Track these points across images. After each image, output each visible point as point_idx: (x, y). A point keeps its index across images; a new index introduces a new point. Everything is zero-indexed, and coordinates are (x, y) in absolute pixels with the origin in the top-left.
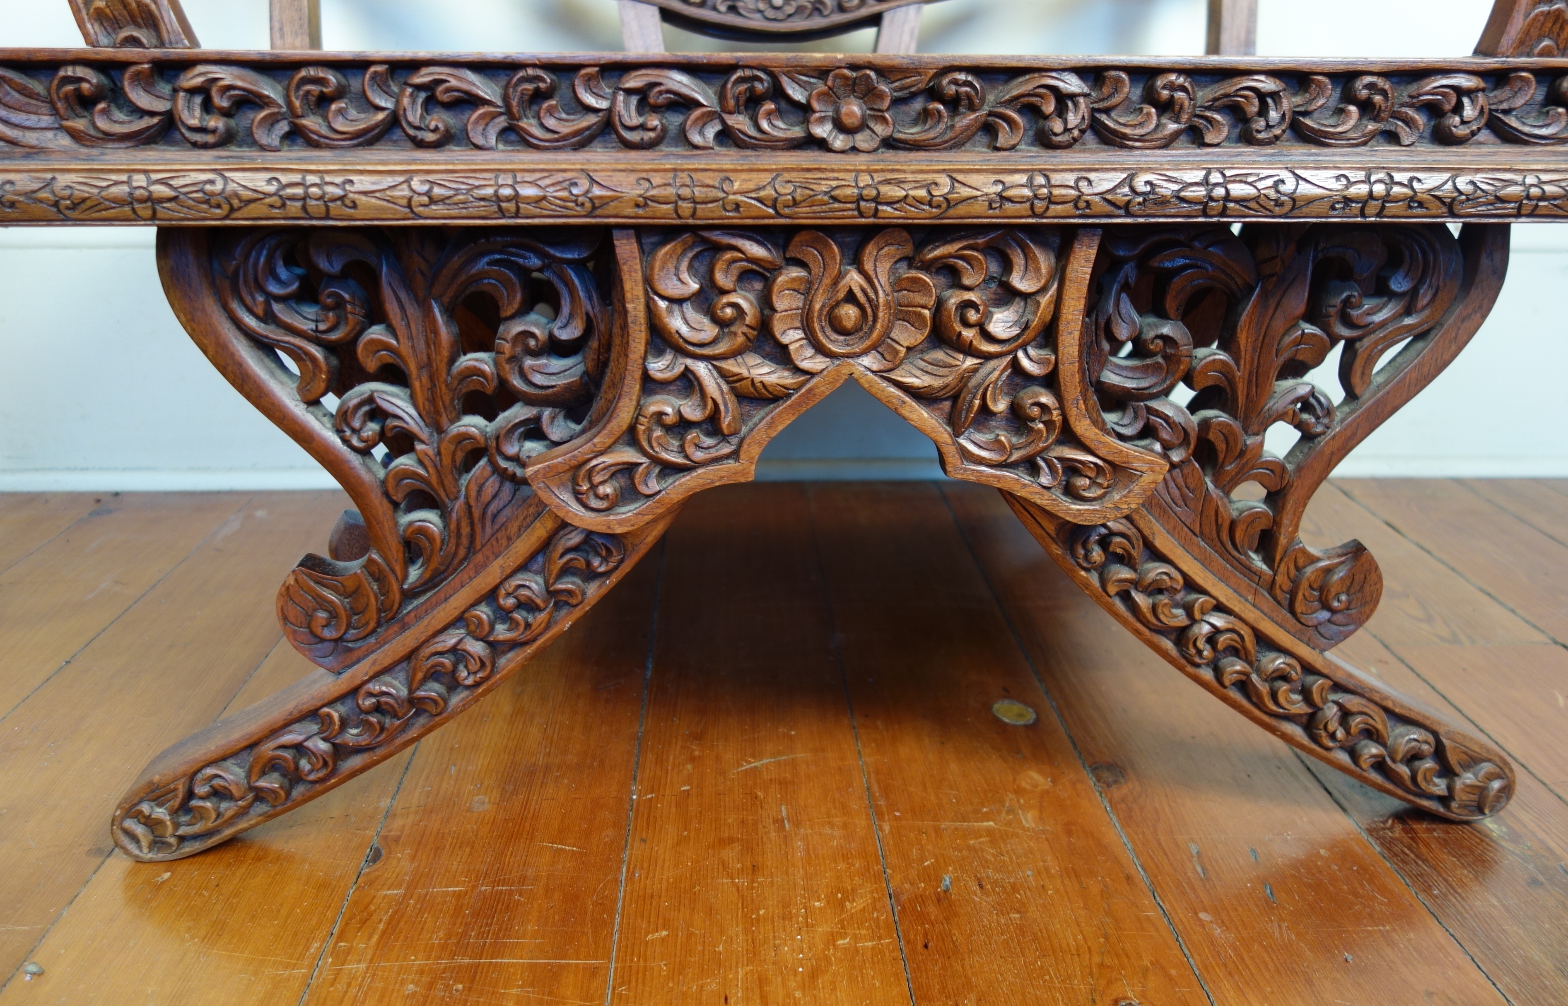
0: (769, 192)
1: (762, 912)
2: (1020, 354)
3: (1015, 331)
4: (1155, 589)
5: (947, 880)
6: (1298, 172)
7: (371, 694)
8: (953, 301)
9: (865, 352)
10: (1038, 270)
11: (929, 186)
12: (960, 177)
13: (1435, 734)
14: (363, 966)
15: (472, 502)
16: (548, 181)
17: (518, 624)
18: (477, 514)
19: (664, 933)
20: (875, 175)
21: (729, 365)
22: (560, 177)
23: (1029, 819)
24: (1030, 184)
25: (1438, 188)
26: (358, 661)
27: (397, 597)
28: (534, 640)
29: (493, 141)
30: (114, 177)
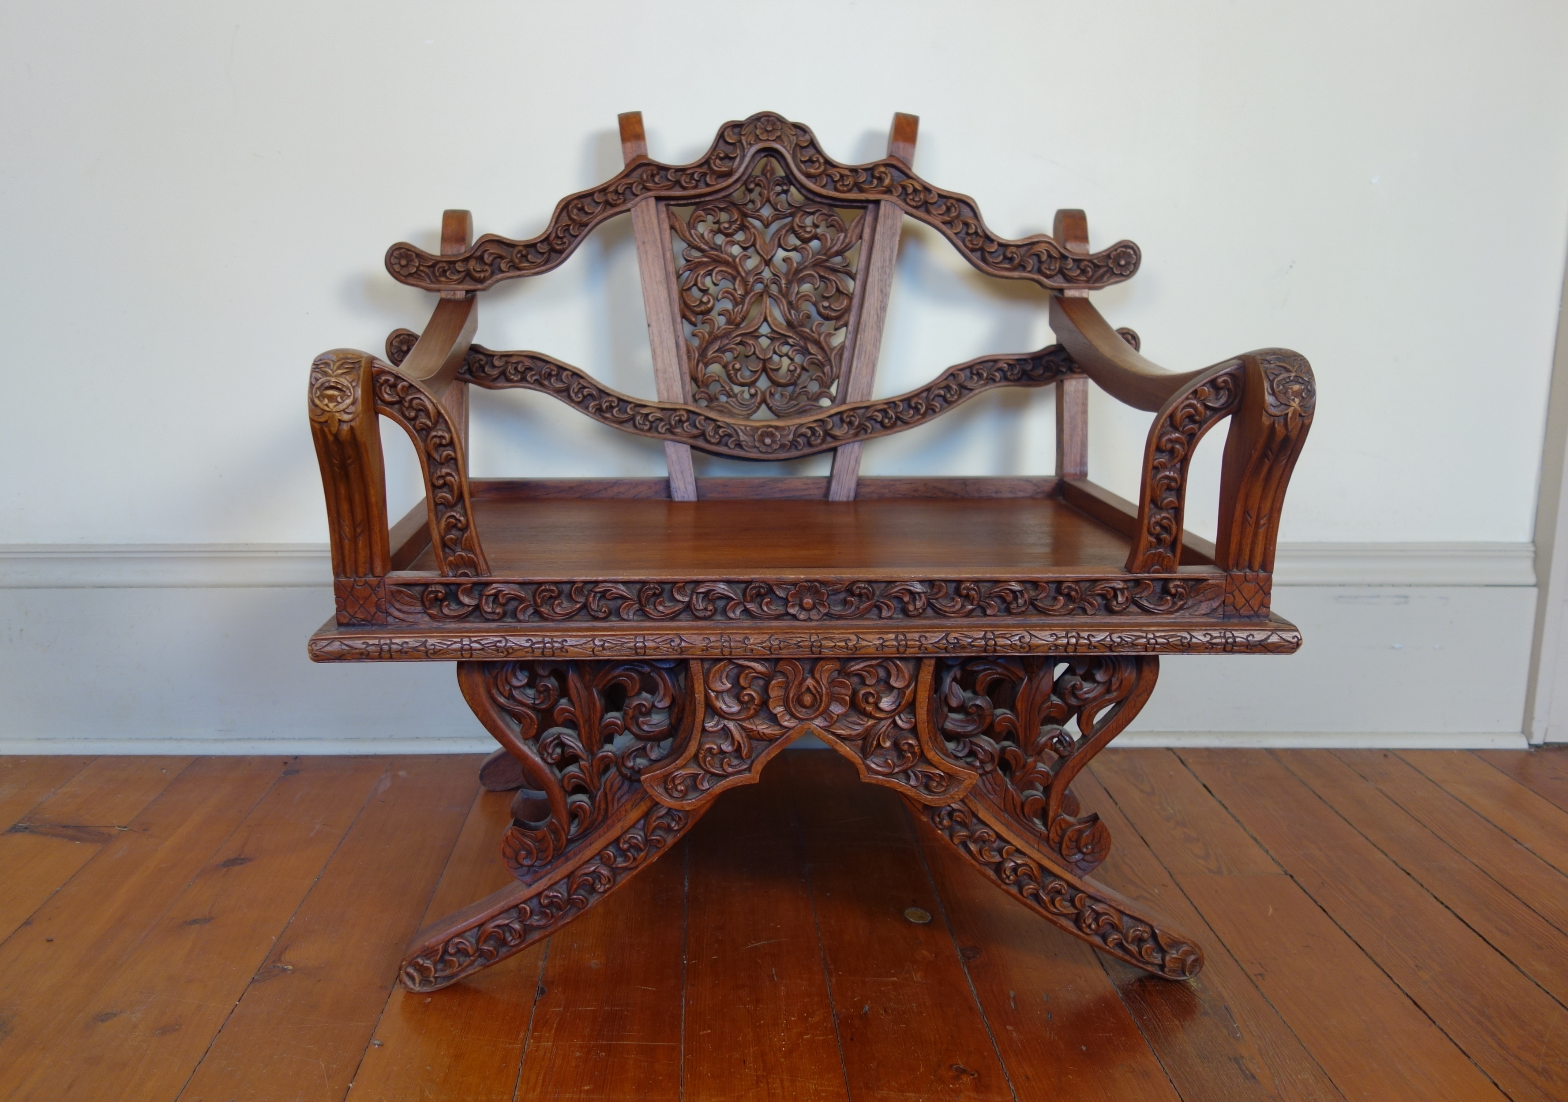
0: (767, 644)
1: (762, 1022)
2: (897, 718)
3: (894, 707)
4: (981, 840)
5: (867, 1008)
6: (1031, 632)
7: (547, 897)
8: (863, 692)
9: (816, 717)
10: (904, 677)
11: (846, 641)
12: (861, 636)
13: (1151, 927)
14: (550, 1044)
15: (608, 791)
16: (660, 640)
17: (629, 858)
18: (609, 797)
19: (709, 1031)
20: (820, 635)
21: (746, 724)
22: (666, 637)
23: (917, 977)
24: (896, 639)
25: (1103, 640)
26: (541, 878)
27: (565, 843)
28: (637, 867)
29: (631, 617)
30: (454, 640)
